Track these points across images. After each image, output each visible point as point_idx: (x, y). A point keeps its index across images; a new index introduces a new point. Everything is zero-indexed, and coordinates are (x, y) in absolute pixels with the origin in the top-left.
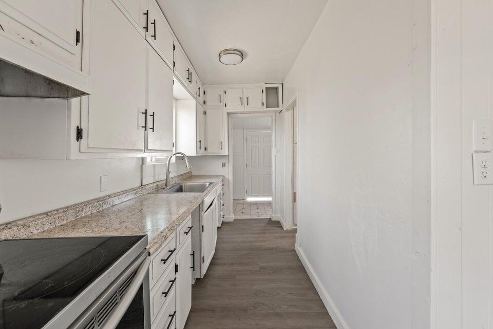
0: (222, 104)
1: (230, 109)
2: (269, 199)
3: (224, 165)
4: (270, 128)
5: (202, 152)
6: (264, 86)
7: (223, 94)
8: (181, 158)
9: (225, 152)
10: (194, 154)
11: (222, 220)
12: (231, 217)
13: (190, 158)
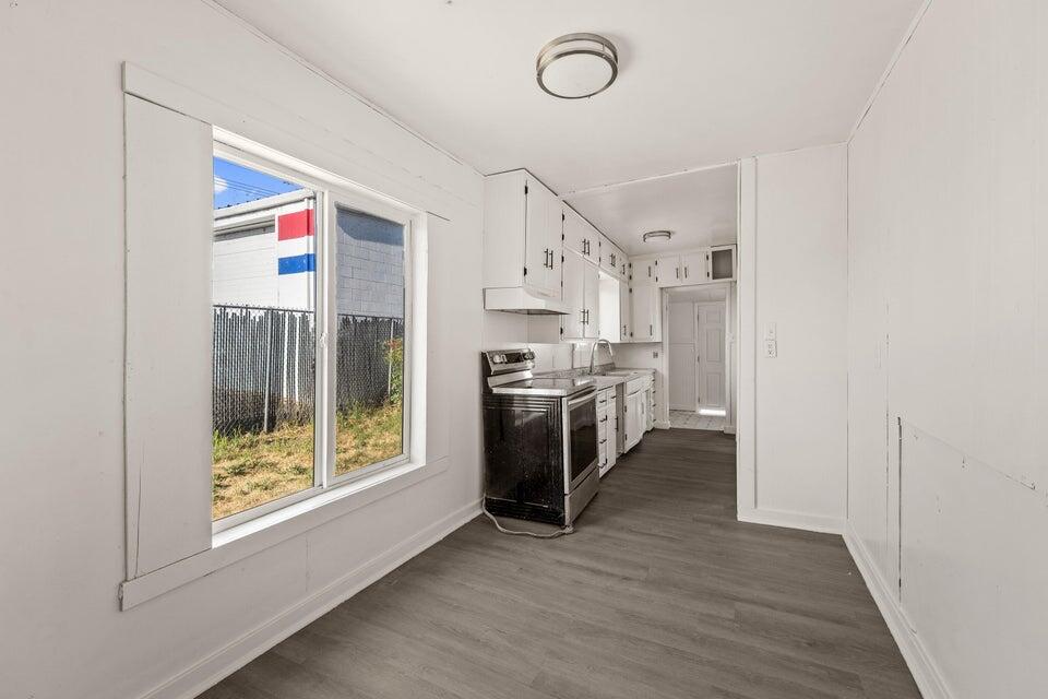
0: (653, 278)
1: (663, 283)
2: (722, 413)
3: (656, 355)
4: (724, 300)
5: (627, 339)
6: (709, 251)
7: (653, 265)
8: (604, 346)
9: (657, 338)
10: (618, 341)
11: (652, 425)
12: (667, 424)
13: (613, 345)
